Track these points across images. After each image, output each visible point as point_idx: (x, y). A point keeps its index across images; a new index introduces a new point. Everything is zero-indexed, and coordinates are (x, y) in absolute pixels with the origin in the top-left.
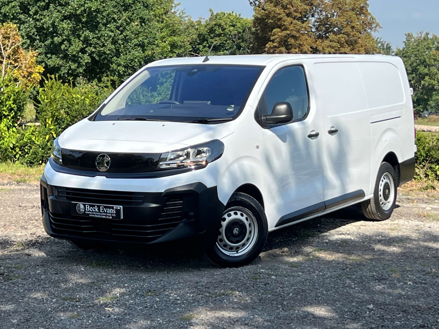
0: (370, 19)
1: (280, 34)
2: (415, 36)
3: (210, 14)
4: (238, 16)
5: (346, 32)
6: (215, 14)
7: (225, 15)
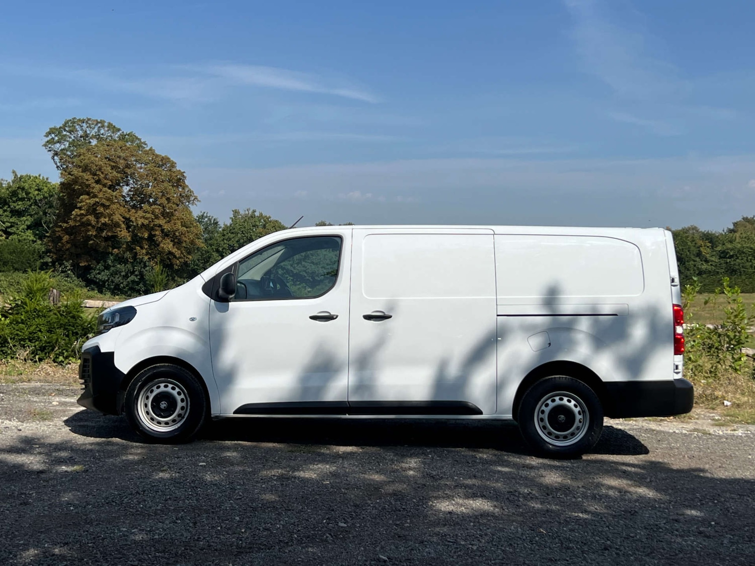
0: (188, 191)
1: (88, 201)
2: (242, 212)
3: (13, 177)
4: (45, 180)
5: (162, 204)
6: (19, 176)
7: (30, 178)
